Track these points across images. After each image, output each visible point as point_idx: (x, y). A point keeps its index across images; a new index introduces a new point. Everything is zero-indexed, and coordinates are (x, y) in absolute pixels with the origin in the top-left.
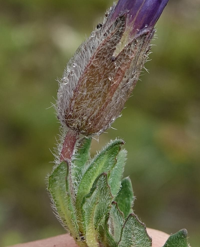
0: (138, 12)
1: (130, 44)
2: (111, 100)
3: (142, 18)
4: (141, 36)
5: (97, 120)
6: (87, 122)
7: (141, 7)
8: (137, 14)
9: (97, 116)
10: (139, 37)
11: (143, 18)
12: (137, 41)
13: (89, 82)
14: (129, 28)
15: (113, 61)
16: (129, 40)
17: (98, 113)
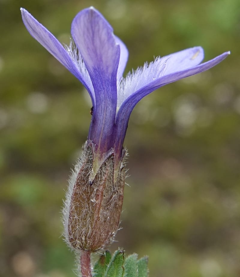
0: (100, 139)
1: (101, 168)
2: (99, 217)
3: (104, 143)
4: (109, 158)
5: (94, 237)
6: (86, 240)
7: (101, 135)
8: (100, 142)
9: (92, 234)
10: (107, 160)
11: (106, 144)
12: (107, 163)
13: (76, 208)
14: (97, 155)
15: (91, 185)
16: (99, 165)
17: (92, 231)
